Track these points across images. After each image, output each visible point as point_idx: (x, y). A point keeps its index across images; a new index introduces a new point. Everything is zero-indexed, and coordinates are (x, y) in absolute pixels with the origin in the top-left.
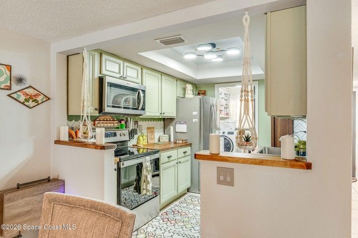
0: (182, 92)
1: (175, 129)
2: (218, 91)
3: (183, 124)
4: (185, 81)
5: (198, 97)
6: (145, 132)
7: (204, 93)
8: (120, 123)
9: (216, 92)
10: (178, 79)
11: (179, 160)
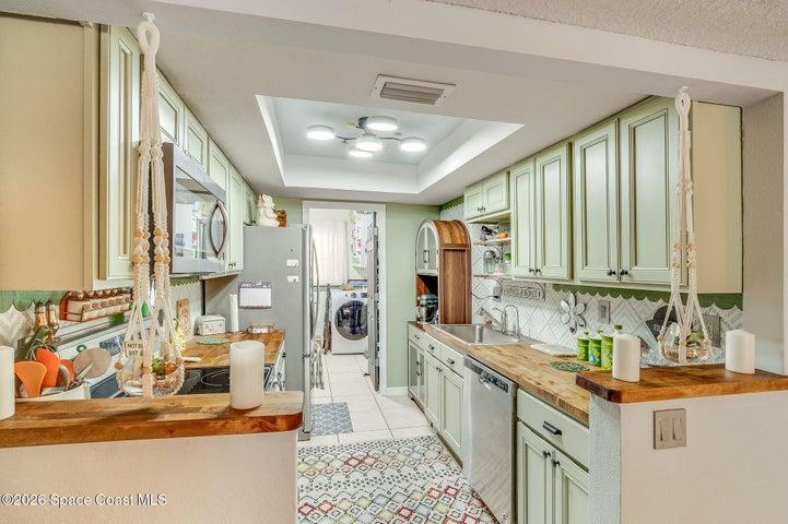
0: (247, 212)
2: (309, 214)
3: (262, 287)
9: (304, 216)
10: (243, 180)
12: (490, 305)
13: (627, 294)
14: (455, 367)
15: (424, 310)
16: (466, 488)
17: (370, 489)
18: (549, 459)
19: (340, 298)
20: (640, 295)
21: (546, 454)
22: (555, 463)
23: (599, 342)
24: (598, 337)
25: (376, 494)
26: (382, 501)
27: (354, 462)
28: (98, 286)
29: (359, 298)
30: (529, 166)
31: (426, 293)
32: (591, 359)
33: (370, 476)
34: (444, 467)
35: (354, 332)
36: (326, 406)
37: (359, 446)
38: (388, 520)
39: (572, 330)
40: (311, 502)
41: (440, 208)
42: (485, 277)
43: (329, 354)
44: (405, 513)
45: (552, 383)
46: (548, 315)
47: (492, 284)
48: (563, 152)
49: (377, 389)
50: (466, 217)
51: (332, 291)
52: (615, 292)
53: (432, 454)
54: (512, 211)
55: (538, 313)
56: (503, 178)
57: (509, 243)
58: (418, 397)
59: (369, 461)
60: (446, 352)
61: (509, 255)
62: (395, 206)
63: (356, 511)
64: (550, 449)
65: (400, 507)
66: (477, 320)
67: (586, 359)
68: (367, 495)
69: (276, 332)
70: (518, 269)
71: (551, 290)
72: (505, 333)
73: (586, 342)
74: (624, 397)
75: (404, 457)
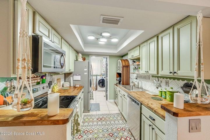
0: (76, 58)
3: (78, 75)
9: (90, 59)
10: (74, 50)
12: (135, 80)
13: (174, 79)
14: (125, 96)
15: (118, 81)
16: (128, 129)
17: (103, 127)
18: (151, 127)
19: (99, 78)
20: (178, 79)
21: (150, 125)
22: (153, 129)
23: (166, 92)
24: (165, 90)
25: (104, 129)
26: (105, 131)
27: (99, 119)
28: (13, 76)
29: (103, 78)
30: (146, 44)
31: (119, 77)
32: (163, 97)
33: (103, 124)
34: (122, 122)
35: (102, 86)
36: (94, 104)
37: (101, 115)
38: (106, 136)
39: (157, 88)
40: (87, 130)
41: (123, 56)
42: (133, 73)
43: (97, 91)
44: (111, 135)
45: (152, 104)
46: (150, 83)
47: (135, 75)
48: (155, 39)
49: (107, 100)
50: (129, 58)
51: (97, 76)
52: (170, 78)
53: (119, 118)
54: (141, 56)
55: (147, 83)
56: (138, 47)
57: (139, 65)
58: (116, 103)
59: (103, 119)
60: (123, 92)
61: (140, 68)
62: (111, 56)
63: (98, 133)
64: (151, 124)
65: (110, 133)
66: (131, 84)
67: (162, 96)
68: (102, 129)
69: (81, 86)
70: (142, 71)
71: (151, 77)
72: (138, 88)
73: (162, 92)
74: (179, 115)
75: (112, 119)
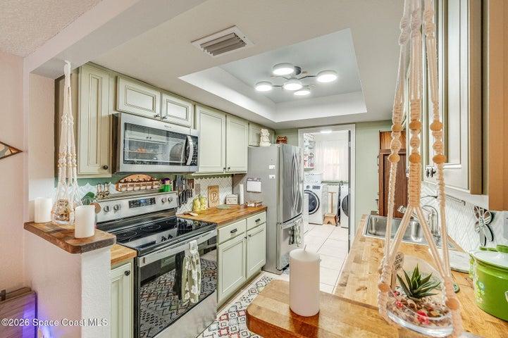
0: (256, 140)
1: (246, 187)
2: (303, 137)
3: (256, 181)
4: (260, 126)
5: (276, 145)
6: (204, 193)
7: (285, 141)
8: (164, 183)
9: (300, 139)
10: (250, 122)
11: (249, 233)
55: (460, 217)
